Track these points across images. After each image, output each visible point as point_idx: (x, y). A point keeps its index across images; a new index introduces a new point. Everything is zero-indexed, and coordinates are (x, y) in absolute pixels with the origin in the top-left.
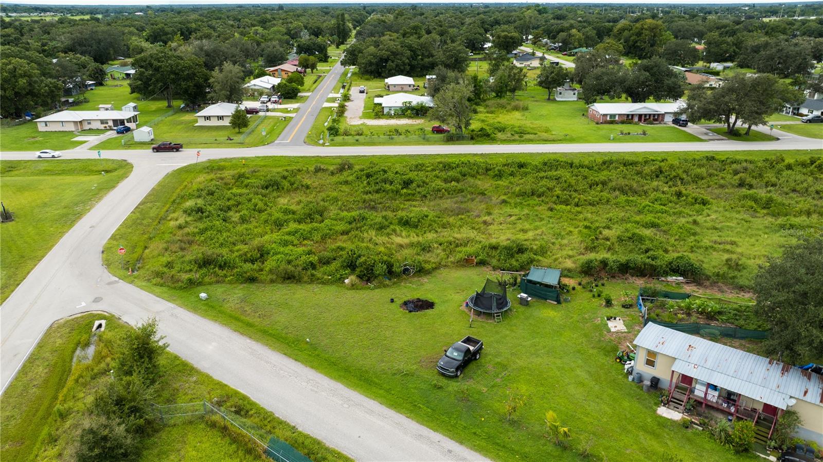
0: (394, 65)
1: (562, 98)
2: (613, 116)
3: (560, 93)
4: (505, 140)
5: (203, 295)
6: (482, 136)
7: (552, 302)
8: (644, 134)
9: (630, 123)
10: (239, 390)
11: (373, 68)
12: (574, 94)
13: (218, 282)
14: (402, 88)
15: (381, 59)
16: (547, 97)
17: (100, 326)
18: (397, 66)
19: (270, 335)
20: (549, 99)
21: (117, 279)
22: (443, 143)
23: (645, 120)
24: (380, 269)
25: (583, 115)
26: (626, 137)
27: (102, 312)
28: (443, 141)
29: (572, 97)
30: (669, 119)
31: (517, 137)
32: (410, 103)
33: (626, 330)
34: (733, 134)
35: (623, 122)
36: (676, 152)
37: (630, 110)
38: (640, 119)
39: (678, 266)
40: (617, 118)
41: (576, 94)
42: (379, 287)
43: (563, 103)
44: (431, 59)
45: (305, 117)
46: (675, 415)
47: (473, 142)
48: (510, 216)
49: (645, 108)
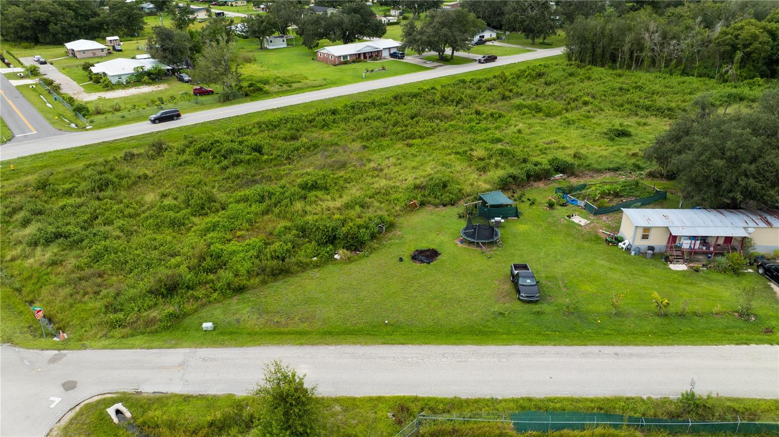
0: (58, 27)
1: (273, 46)
2: (345, 57)
3: (271, 42)
4: (278, 92)
5: (207, 325)
6: (254, 91)
7: (513, 218)
8: (384, 69)
9: (359, 62)
10: (396, 395)
11: (29, 33)
12: (283, 41)
13: (203, 305)
14: (94, 54)
15: (36, 21)
16: (260, 46)
17: (118, 412)
18: (63, 28)
19: (338, 334)
20: (261, 48)
21: (56, 352)
22: (220, 104)
23: (370, 57)
24: (364, 234)
25: (313, 59)
26: (371, 75)
27: (101, 396)
28: (219, 101)
29: (282, 44)
30: (386, 54)
31: (285, 87)
32: (142, 67)
33: (589, 222)
34: (445, 60)
35: (354, 62)
36: (427, 80)
37: (358, 50)
38: (365, 57)
39: (558, 166)
40: (349, 59)
41: (285, 40)
42: (371, 253)
43: (277, 51)
44: (97, 18)
45: (10, 102)
46: (682, 267)
47: (248, 99)
48: (388, 158)
49: (368, 46)
